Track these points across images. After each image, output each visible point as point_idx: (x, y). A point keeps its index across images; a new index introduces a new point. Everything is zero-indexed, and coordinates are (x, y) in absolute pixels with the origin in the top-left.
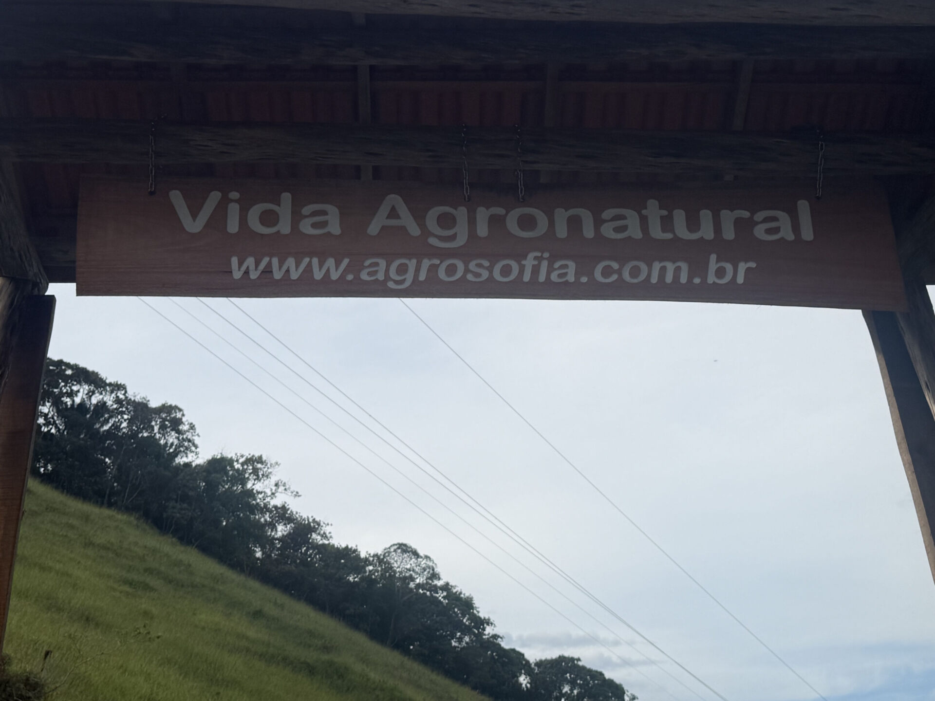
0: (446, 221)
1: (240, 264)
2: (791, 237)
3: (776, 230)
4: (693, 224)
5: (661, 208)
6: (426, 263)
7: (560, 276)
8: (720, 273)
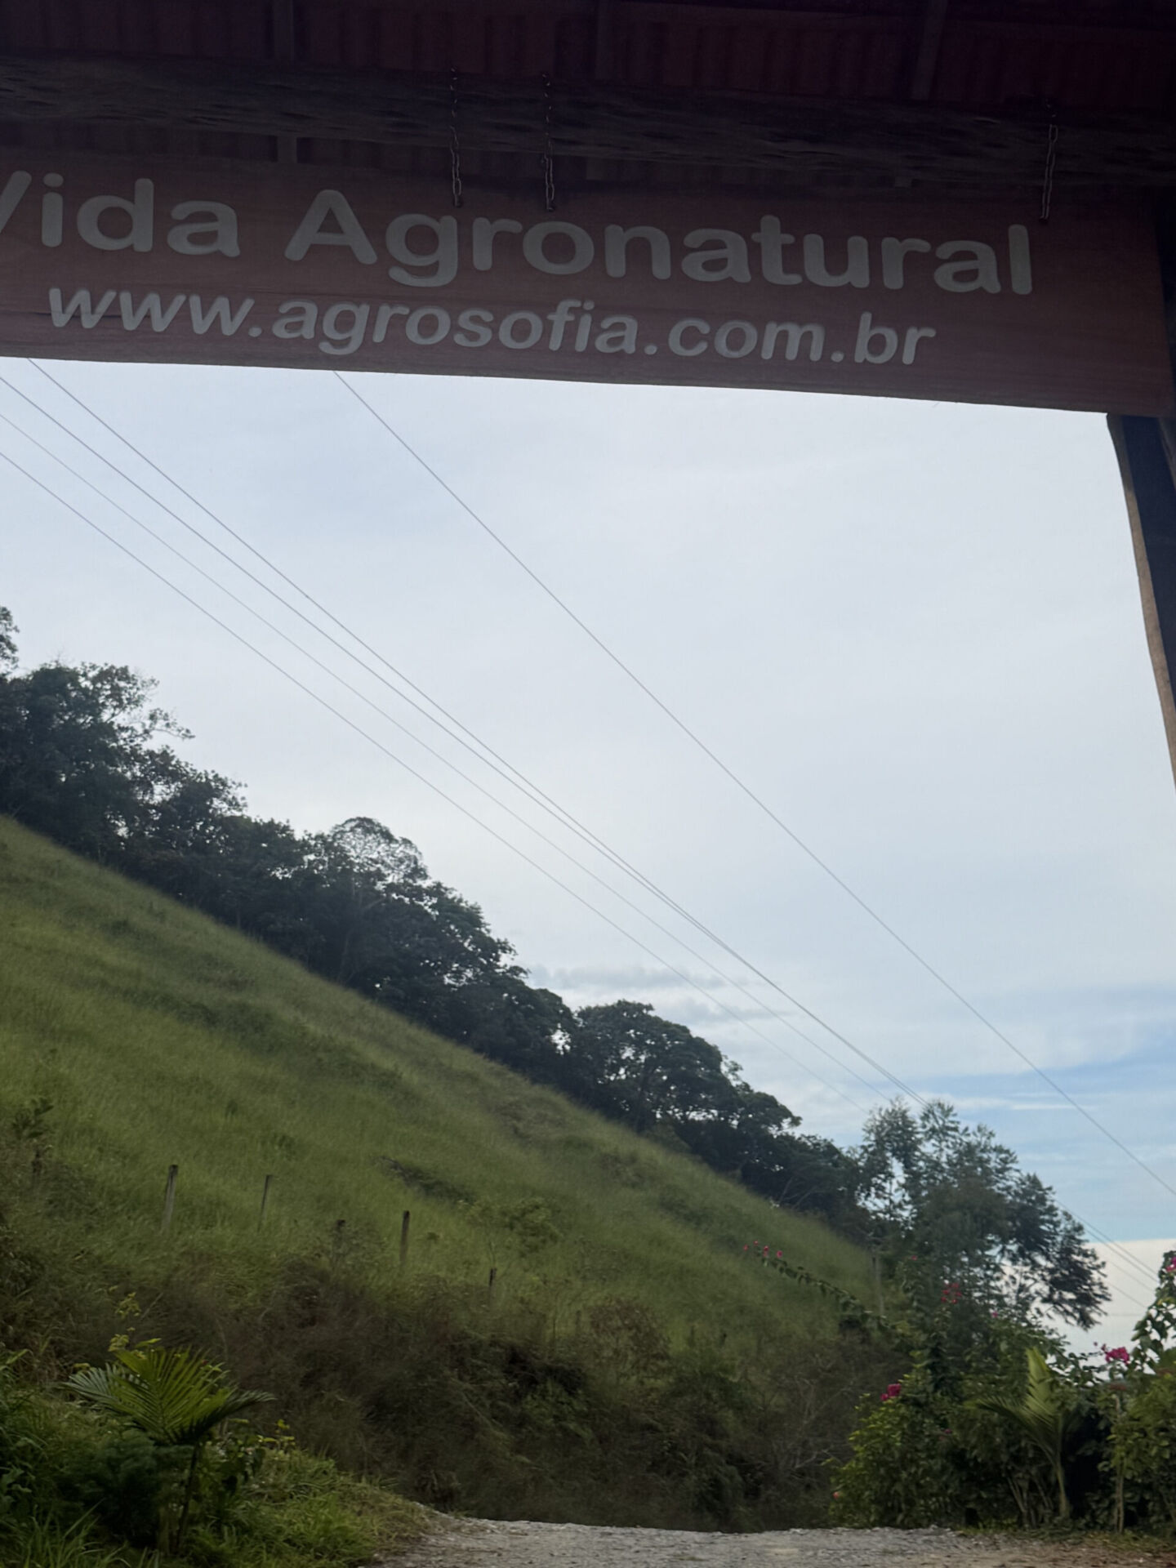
0: (423, 241)
1: (66, 301)
2: (994, 287)
3: (972, 275)
4: (836, 261)
5: (784, 230)
6: (386, 313)
7: (612, 342)
8: (877, 344)
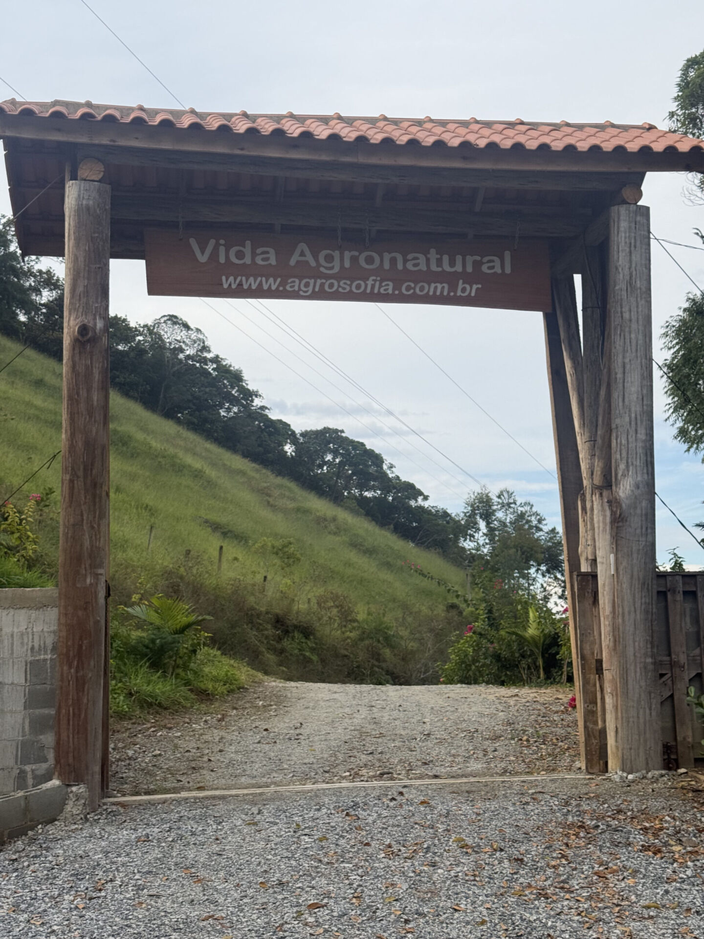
0: (329, 259)
1: (227, 280)
2: (499, 271)
3: (493, 267)
4: (452, 263)
5: (437, 254)
6: (319, 282)
7: (385, 290)
8: (464, 290)
